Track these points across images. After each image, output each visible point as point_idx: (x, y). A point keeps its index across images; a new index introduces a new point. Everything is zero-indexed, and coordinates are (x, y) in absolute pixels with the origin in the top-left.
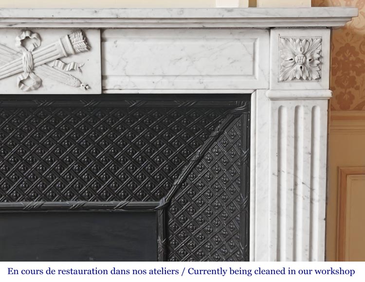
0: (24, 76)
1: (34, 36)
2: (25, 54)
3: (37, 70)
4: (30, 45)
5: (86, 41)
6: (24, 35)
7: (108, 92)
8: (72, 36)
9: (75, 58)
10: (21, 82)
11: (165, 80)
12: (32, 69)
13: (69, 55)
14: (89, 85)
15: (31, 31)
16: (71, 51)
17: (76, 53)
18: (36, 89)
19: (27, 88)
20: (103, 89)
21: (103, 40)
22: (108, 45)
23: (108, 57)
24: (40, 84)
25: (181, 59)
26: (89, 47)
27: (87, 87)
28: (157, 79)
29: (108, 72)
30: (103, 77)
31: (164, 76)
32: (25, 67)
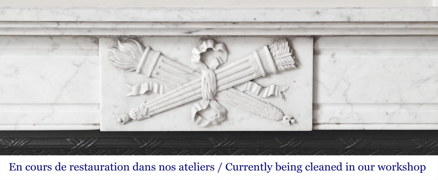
0: (203, 104)
1: (219, 47)
2: (205, 73)
3: (221, 97)
4: (212, 62)
5: (294, 54)
6: (205, 46)
7: (321, 127)
8: (274, 47)
9: (275, 79)
10: (198, 114)
11: (403, 111)
12: (215, 96)
13: (268, 74)
14: (295, 118)
15: (215, 40)
16: (272, 68)
17: (278, 72)
18: (219, 123)
19: (206, 123)
20: (314, 124)
21: (316, 53)
22: (323, 59)
23: (322, 77)
24: (225, 115)
25: (428, 79)
26: (297, 64)
27: (292, 120)
28: (392, 109)
29: (321, 99)
30: (315, 106)
31: (402, 104)
32: (206, 92)
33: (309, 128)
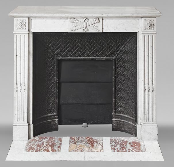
1: (87, 19)
2: (85, 23)
3: (87, 27)
4: (86, 21)
5: (99, 20)
6: (85, 19)
8: (96, 19)
9: (96, 24)
10: (84, 30)
11: (117, 29)
12: (86, 27)
13: (95, 23)
15: (86, 18)
16: (96, 22)
17: (96, 23)
18: (87, 31)
19: (85, 31)
20: (103, 31)
21: (103, 20)
22: (104, 21)
23: (104, 23)
24: (88, 30)
25: (121, 24)
26: (100, 22)
27: (99, 31)
28: (115, 29)
29: (104, 27)
30: (103, 28)
31: (117, 28)
32: (85, 26)
33: (102, 32)
